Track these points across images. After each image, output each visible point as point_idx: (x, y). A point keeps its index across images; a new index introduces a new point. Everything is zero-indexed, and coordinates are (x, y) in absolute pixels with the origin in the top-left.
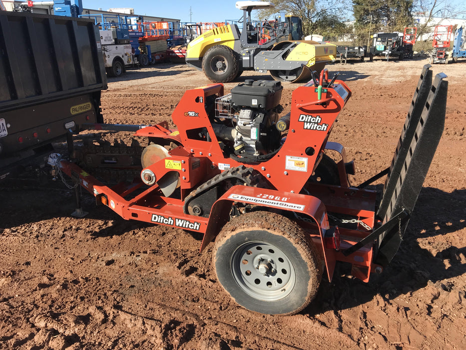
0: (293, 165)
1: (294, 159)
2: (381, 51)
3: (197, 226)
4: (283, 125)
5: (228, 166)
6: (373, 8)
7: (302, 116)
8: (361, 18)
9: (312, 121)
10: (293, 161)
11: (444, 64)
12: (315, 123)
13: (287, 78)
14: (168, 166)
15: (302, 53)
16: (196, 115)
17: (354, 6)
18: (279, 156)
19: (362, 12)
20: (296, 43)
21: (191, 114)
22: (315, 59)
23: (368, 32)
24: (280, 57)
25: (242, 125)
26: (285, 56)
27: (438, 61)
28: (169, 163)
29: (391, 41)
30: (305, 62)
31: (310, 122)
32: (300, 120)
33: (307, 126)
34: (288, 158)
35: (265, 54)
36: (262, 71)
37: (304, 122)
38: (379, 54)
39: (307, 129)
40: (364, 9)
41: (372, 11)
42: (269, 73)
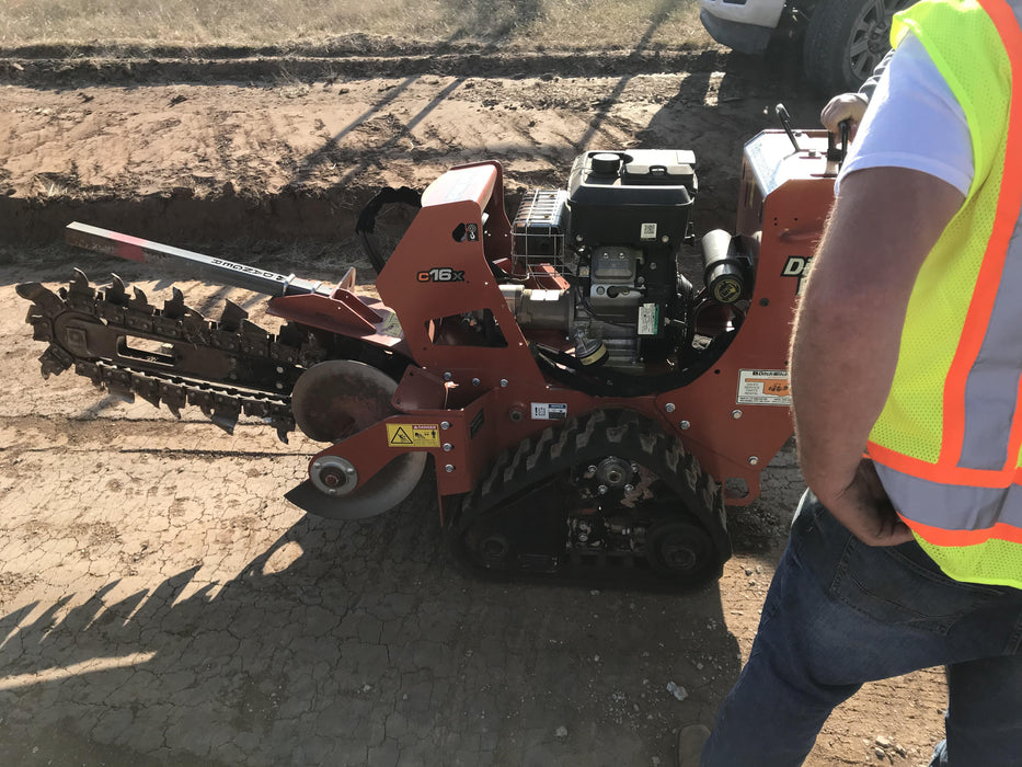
0: (760, 393)
1: (766, 377)
4: (733, 290)
5: (560, 408)
7: (792, 261)
10: (760, 380)
14: (398, 439)
16: (457, 276)
18: (717, 372)
25: (605, 295)
28: (400, 432)
32: (788, 271)
34: (745, 375)
37: (799, 275)
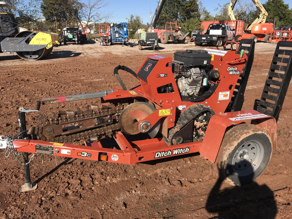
0: (222, 97)
1: (223, 93)
2: (72, 39)
3: (187, 150)
4: (218, 74)
5: (185, 106)
6: (56, 12)
8: (49, 18)
9: (233, 70)
11: (108, 45)
12: (234, 71)
13: (31, 57)
14: (161, 114)
15: (41, 39)
16: (166, 75)
17: (43, 10)
18: (215, 93)
19: (49, 14)
20: (35, 32)
21: (162, 75)
22: (51, 43)
23: (56, 27)
24: (24, 42)
25: (195, 78)
26: (28, 41)
27: (105, 44)
28: (162, 112)
29: (76, 32)
30: (45, 45)
31: (232, 71)
32: (228, 70)
33: (231, 73)
34: (220, 93)
35: (10, 40)
36: (9, 53)
37: (230, 71)
38: (70, 40)
39: (230, 75)
40: (50, 12)
41: (55, 14)
42: (15, 54)
